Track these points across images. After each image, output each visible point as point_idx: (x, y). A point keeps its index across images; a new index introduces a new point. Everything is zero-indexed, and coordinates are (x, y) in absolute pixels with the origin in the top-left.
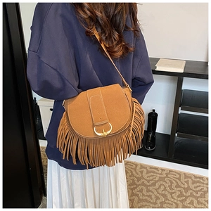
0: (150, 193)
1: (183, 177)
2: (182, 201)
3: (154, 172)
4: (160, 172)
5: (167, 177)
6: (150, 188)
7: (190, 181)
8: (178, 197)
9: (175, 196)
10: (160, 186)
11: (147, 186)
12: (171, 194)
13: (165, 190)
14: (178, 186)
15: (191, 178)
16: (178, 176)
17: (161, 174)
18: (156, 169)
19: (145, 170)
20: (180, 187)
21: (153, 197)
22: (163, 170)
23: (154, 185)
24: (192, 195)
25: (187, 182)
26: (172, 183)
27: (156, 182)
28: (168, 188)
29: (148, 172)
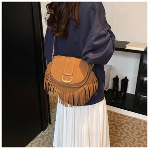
0: (117, 130)
1: (142, 123)
2: (138, 138)
3: (123, 118)
4: (127, 118)
5: (131, 122)
6: (118, 127)
8: (136, 135)
9: (134, 134)
10: (125, 127)
11: (116, 126)
12: (132, 132)
13: (128, 129)
14: (137, 128)
16: (139, 122)
17: (128, 120)
18: (125, 116)
19: (117, 117)
20: (139, 129)
21: (119, 132)
22: (129, 117)
23: (121, 126)
25: (145, 126)
26: (134, 126)
27: (123, 124)
28: (130, 129)
29: (118, 118)
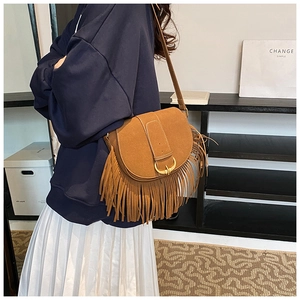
0: (175, 278)
1: (218, 253)
2: (220, 284)
3: (179, 250)
4: (187, 248)
5: (197, 254)
6: (175, 271)
7: (229, 257)
8: (214, 278)
9: (210, 278)
10: (188, 268)
11: (170, 269)
12: (204, 276)
13: (195, 271)
14: (212, 265)
15: (229, 252)
16: (212, 252)
17: (189, 251)
18: (182, 245)
19: (166, 249)
20: (215, 265)
21: (179, 281)
22: (190, 246)
23: (180, 266)
24: (233, 275)
25: (225, 259)
26: (204, 261)
27: (183, 262)
28: (199, 269)
29: (170, 251)
